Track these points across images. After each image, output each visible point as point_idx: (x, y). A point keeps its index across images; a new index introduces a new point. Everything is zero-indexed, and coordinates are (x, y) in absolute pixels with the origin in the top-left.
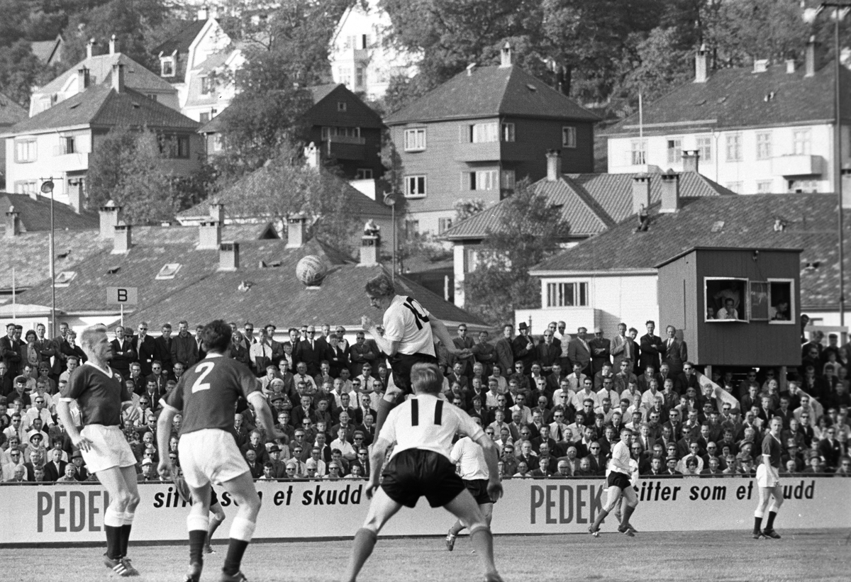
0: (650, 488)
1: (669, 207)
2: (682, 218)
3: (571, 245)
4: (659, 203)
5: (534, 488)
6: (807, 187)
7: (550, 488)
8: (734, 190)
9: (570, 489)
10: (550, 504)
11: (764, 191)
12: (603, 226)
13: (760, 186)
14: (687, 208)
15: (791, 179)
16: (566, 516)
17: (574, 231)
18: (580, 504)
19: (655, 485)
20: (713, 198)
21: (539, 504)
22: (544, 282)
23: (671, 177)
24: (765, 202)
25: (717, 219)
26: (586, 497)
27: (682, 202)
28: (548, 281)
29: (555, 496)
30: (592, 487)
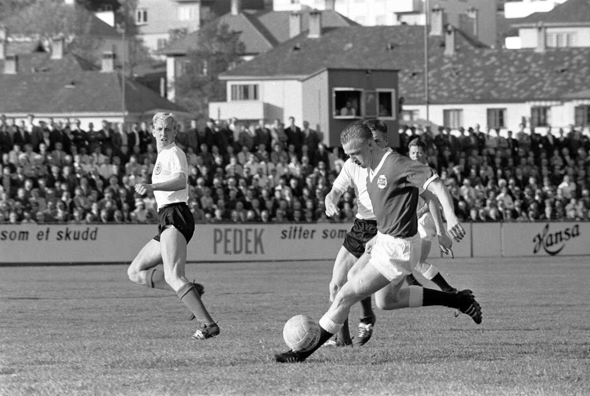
0: (295, 231)
1: (314, 35)
2: (323, 41)
3: (248, 58)
4: (308, 32)
5: (216, 230)
6: (410, 20)
7: (227, 230)
8: (359, 22)
9: (240, 231)
10: (227, 241)
11: (380, 23)
12: (270, 46)
13: (377, 19)
14: (327, 35)
15: (399, 15)
16: (238, 249)
17: (248, 50)
18: (248, 241)
19: (298, 229)
20: (345, 28)
21: (219, 241)
22: (229, 85)
23: (316, 13)
24: (381, 30)
25: (347, 42)
26: (251, 236)
27: (324, 31)
28: (232, 83)
29: (230, 236)
30: (256, 230)
